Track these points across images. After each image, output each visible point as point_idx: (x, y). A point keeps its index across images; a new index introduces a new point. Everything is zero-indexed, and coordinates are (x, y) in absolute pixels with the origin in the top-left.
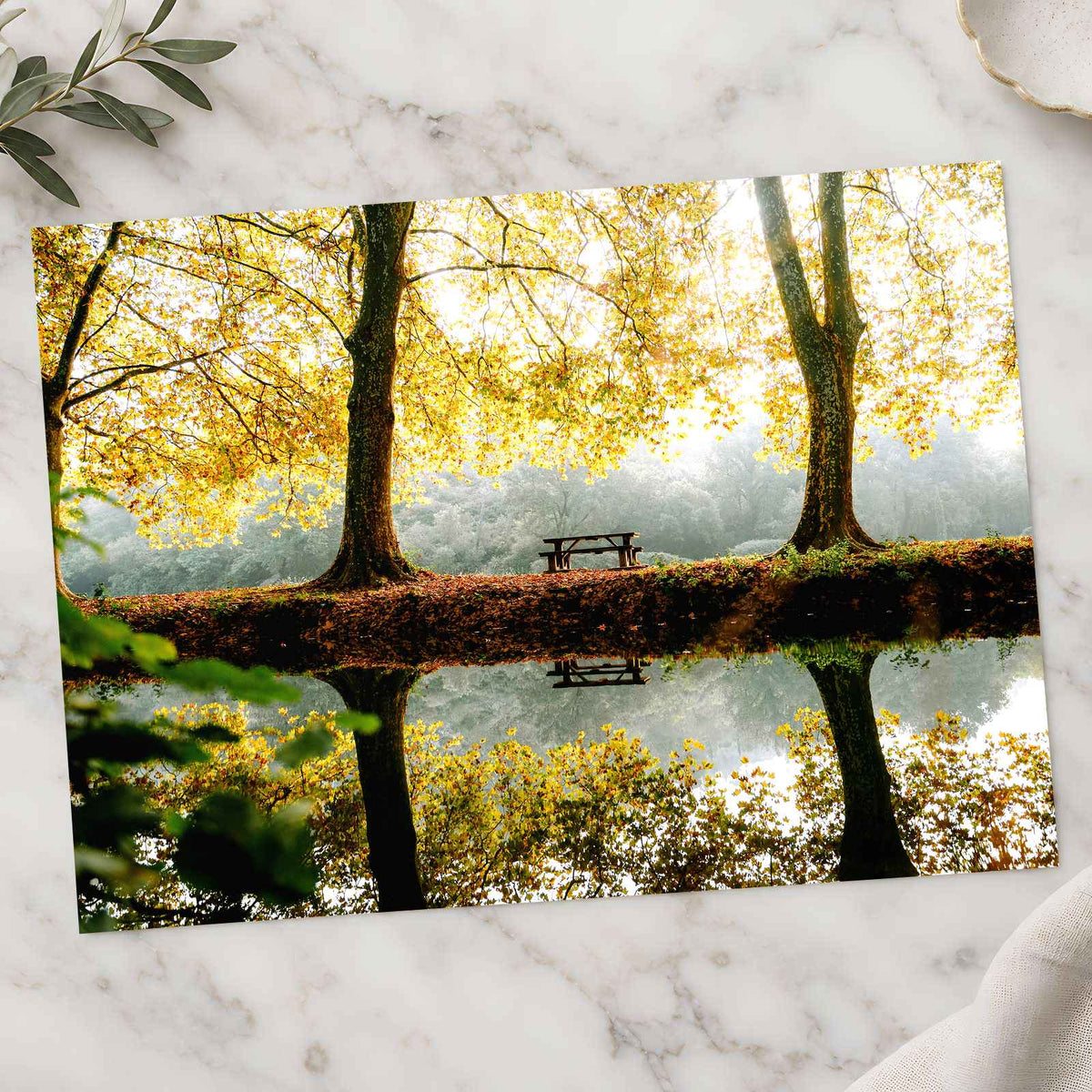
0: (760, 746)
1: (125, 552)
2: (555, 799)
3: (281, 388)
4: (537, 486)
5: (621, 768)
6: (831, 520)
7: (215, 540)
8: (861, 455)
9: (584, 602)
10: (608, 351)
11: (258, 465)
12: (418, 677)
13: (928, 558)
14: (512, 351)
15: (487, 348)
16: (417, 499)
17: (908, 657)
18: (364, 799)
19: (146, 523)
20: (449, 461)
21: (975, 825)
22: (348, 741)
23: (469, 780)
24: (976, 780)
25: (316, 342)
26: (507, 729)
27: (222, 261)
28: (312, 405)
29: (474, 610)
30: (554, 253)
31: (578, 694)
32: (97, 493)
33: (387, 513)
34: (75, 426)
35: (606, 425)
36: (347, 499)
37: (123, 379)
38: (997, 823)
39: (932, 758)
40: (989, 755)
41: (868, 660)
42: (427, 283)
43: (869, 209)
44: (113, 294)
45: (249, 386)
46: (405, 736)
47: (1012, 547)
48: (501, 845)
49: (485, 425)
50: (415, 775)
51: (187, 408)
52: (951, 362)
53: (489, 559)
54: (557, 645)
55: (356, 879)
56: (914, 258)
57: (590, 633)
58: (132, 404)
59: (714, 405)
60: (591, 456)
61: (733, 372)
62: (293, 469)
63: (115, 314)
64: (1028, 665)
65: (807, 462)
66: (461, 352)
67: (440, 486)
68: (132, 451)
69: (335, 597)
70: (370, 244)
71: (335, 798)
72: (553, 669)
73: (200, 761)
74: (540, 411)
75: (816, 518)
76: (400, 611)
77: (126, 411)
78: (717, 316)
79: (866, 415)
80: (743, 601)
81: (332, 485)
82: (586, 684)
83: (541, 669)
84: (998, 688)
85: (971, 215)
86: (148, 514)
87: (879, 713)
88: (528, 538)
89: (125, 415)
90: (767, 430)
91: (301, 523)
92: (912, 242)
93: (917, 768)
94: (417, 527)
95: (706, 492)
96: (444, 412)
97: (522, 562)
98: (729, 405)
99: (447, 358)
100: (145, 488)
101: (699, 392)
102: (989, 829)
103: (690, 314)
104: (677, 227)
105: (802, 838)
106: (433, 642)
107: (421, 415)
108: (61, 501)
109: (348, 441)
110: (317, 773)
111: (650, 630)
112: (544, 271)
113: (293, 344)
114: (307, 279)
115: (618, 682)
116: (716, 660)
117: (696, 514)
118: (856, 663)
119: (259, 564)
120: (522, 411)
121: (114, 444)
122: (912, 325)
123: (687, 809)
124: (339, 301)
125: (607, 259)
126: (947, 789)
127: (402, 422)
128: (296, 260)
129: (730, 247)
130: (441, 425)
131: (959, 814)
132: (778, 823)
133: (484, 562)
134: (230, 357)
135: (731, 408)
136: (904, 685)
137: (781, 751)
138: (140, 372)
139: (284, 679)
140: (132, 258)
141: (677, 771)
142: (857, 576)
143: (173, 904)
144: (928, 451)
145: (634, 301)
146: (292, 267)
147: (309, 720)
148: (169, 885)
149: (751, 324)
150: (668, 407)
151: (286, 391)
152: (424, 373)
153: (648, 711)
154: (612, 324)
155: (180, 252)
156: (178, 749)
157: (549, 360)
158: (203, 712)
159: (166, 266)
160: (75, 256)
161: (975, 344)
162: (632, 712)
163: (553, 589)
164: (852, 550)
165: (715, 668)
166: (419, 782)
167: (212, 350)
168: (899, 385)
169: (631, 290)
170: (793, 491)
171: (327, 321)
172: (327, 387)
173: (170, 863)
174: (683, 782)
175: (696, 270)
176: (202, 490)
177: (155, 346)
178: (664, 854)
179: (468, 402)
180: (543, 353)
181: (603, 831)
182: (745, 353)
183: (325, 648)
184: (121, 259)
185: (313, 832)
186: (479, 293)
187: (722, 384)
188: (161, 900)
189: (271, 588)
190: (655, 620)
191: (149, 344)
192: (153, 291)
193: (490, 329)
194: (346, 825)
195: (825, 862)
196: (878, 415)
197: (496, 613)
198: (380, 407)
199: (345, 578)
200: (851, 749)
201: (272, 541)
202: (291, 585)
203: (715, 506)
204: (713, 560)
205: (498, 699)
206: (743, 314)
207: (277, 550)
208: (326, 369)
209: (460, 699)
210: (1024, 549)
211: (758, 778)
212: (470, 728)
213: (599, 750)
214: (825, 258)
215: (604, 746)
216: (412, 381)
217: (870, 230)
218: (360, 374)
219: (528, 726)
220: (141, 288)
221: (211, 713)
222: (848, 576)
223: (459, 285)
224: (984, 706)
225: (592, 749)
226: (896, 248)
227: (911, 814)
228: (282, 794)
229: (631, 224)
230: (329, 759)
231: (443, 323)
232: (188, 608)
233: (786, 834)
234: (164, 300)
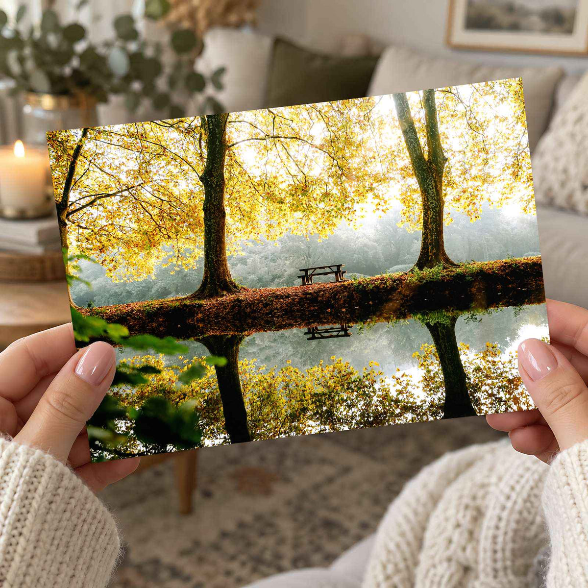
0: (405, 362)
1: (101, 285)
2: (310, 392)
3: (170, 202)
4: (295, 244)
5: (341, 376)
6: (434, 254)
7: (143, 277)
8: (447, 222)
9: (320, 299)
10: (326, 177)
11: (162, 240)
12: (244, 338)
13: (480, 270)
14: (280, 179)
15: (268, 178)
16: (239, 253)
17: (472, 317)
18: (221, 397)
19: (110, 270)
20: (253, 234)
21: (505, 395)
22: (212, 370)
23: (270, 386)
24: (505, 374)
25: (186, 178)
26: (287, 361)
27: (138, 140)
28: (186, 209)
29: (269, 305)
30: (298, 130)
31: (319, 342)
32: (86, 257)
33: (224, 260)
34: (73, 225)
35: (326, 213)
36: (205, 255)
37: (94, 201)
38: (516, 394)
39: (484, 364)
40: (511, 362)
41: (454, 320)
42: (237, 147)
43: (446, 102)
44: (87, 159)
45: (155, 202)
46: (239, 367)
47: (519, 263)
48: (287, 415)
49: (269, 216)
50: (245, 385)
51: (126, 213)
52: (488, 175)
53: (274, 280)
54: (308, 320)
55: (219, 435)
56: (469, 125)
57: (323, 313)
58: (99, 213)
59: (377, 201)
60: (320, 228)
61: (386, 185)
62: (179, 241)
63: (88, 169)
64: (528, 318)
65: (422, 227)
66: (256, 180)
67: (249, 246)
68: (101, 236)
69: (202, 302)
70: (209, 129)
71: (208, 398)
72: (307, 331)
73: (143, 383)
74: (295, 208)
75: (427, 253)
76: (233, 307)
77: (97, 217)
78: (377, 157)
79: (449, 202)
80: (394, 295)
81: (197, 248)
82: (323, 337)
83: (301, 332)
84: (514, 330)
85: (496, 103)
86: (110, 266)
87: (460, 345)
88: (292, 269)
89: (96, 218)
90: (402, 212)
91: (184, 267)
92: (468, 118)
93: (478, 369)
94: (239, 266)
95: (375, 243)
96: (249, 210)
97: (290, 281)
98: (384, 201)
99: (249, 183)
100: (109, 254)
101: (370, 195)
102: (512, 396)
103: (364, 157)
104: (356, 115)
105: (426, 405)
106: (250, 321)
107: (238, 212)
108: (69, 262)
109: (204, 226)
110: (198, 386)
111: (351, 311)
112: (293, 139)
113: (175, 180)
114: (180, 148)
115: (337, 336)
116: (383, 323)
117: (371, 253)
118: (448, 321)
119: (165, 288)
120: (286, 208)
121: (92, 233)
122: (469, 158)
123: (372, 394)
124: (196, 158)
125: (323, 132)
126: (492, 378)
127: (229, 216)
128: (174, 139)
129: (382, 123)
130: (248, 217)
131: (498, 390)
132: (415, 399)
133: (272, 282)
134: (145, 188)
135: (385, 202)
136: (471, 331)
137: (414, 364)
138: (102, 197)
139: (180, 342)
140: (94, 141)
141: (367, 376)
142: (447, 280)
143: (135, 451)
144: (478, 219)
145: (337, 152)
146: (172, 142)
147: (193, 361)
148: (132, 442)
149: (393, 161)
150: (355, 203)
151: (173, 203)
152: (238, 192)
153: (352, 349)
154: (327, 164)
155: (118, 137)
156: (132, 378)
157: (298, 183)
158: (143, 360)
159: (112, 144)
160: (67, 141)
161: (499, 166)
162: (345, 350)
163: (305, 293)
164: (444, 268)
165: (383, 327)
166: (247, 388)
167: (136, 185)
168: (464, 187)
169: (335, 146)
170: (416, 241)
171: (191, 168)
172: (192, 200)
173: (132, 432)
174: (370, 382)
175: (366, 136)
176: (136, 253)
177: (109, 184)
178: (362, 415)
179: (261, 205)
180: (295, 179)
181: (333, 406)
182: (391, 175)
183: (199, 326)
184: (90, 142)
185: (198, 414)
186: (263, 151)
187: (381, 191)
188: (129, 449)
189: (172, 299)
190: (354, 305)
191: (106, 183)
192: (106, 157)
193: (269, 168)
194: (214, 410)
195: (437, 415)
196: (454, 202)
197: (279, 306)
198: (218, 209)
199: (206, 292)
200: (447, 362)
201: (171, 277)
202: (181, 297)
203: (380, 249)
204: (379, 276)
205: (281, 347)
206: (389, 156)
207: (173, 280)
208: (191, 191)
209: (264, 348)
210: (525, 264)
211: (405, 378)
212: (269, 361)
213: (330, 368)
214: (427, 127)
215: (332, 366)
216: (233, 195)
217: (448, 112)
218: (208, 193)
219: (296, 359)
220: (100, 156)
221: (147, 360)
222: (443, 280)
223: (253, 148)
224: (508, 339)
225: (327, 368)
226: (461, 120)
227: (476, 391)
228: (182, 397)
229: (334, 114)
230: (204, 379)
231: (246, 167)
232: (133, 310)
233: (419, 403)
234: (112, 161)
